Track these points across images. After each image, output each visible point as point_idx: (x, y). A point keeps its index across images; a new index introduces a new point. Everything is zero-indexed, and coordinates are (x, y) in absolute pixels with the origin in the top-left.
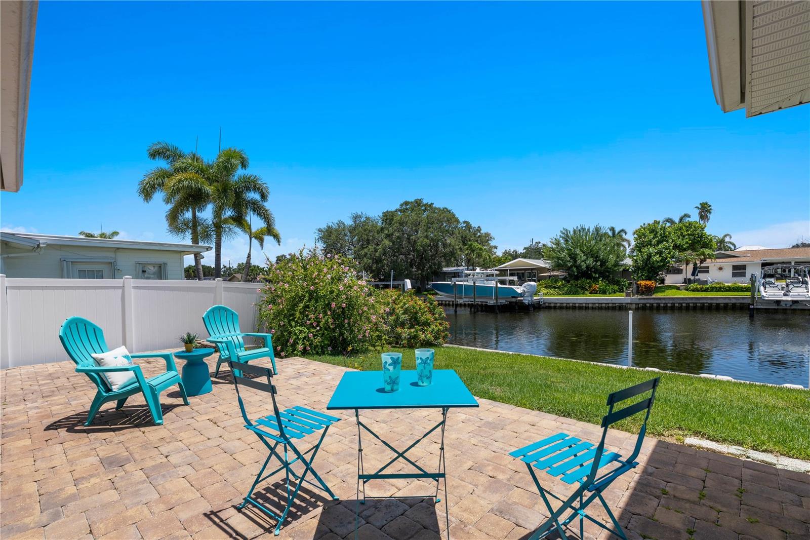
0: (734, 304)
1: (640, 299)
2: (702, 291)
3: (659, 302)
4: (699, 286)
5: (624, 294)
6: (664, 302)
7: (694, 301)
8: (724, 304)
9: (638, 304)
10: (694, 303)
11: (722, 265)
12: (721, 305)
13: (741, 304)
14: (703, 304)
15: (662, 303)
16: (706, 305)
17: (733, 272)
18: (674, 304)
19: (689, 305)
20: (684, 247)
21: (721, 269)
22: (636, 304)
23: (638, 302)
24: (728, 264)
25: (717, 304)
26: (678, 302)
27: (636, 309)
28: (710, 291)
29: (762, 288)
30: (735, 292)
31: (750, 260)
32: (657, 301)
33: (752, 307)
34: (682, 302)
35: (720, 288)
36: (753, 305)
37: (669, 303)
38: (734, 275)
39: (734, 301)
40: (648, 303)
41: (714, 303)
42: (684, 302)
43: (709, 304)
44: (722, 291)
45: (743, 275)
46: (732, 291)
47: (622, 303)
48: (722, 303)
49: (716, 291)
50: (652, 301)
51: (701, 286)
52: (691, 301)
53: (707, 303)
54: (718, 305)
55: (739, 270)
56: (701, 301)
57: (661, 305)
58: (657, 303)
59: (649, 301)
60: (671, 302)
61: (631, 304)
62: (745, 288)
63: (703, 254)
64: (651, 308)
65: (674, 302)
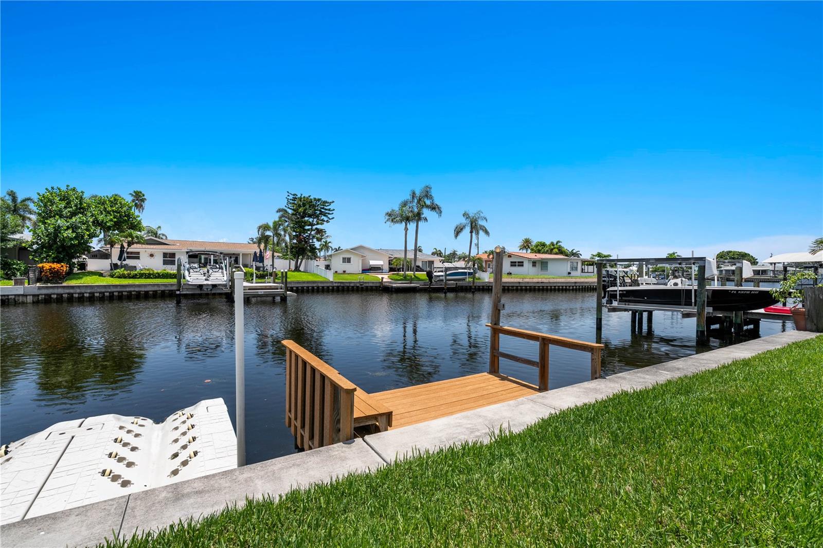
0: (163, 292)
1: (39, 288)
2: (130, 278)
3: (72, 291)
4: (126, 272)
5: (13, 282)
6: (78, 291)
7: (119, 289)
8: (153, 291)
9: (38, 295)
10: (119, 292)
11: (152, 251)
12: (150, 293)
13: (170, 291)
14: (130, 292)
15: (75, 293)
16: (133, 293)
17: (164, 260)
18: (94, 293)
19: (113, 294)
20: (108, 224)
21: (152, 255)
22: (34, 296)
23: (37, 292)
24: (159, 250)
25: (145, 291)
26: (99, 290)
27: (33, 302)
28: (138, 278)
29: (187, 273)
30: (164, 278)
31: (179, 248)
32: (67, 291)
33: (178, 293)
34: (103, 290)
35: (150, 274)
36: (179, 290)
37: (86, 293)
38: (165, 263)
39: (163, 288)
40: (54, 294)
41: (143, 291)
42: (107, 290)
43: (136, 292)
44: (152, 278)
45: (173, 263)
46: (161, 278)
47: (8, 296)
48: (151, 291)
49: (145, 278)
50: (60, 291)
51: (129, 272)
52: (115, 290)
53: (134, 291)
54: (147, 292)
55: (169, 258)
56: (127, 289)
57: (74, 295)
58: (68, 294)
59: (56, 291)
60: (89, 291)
61: (25, 296)
62: (173, 275)
63: (130, 235)
64: (60, 299)
65: (93, 291)
